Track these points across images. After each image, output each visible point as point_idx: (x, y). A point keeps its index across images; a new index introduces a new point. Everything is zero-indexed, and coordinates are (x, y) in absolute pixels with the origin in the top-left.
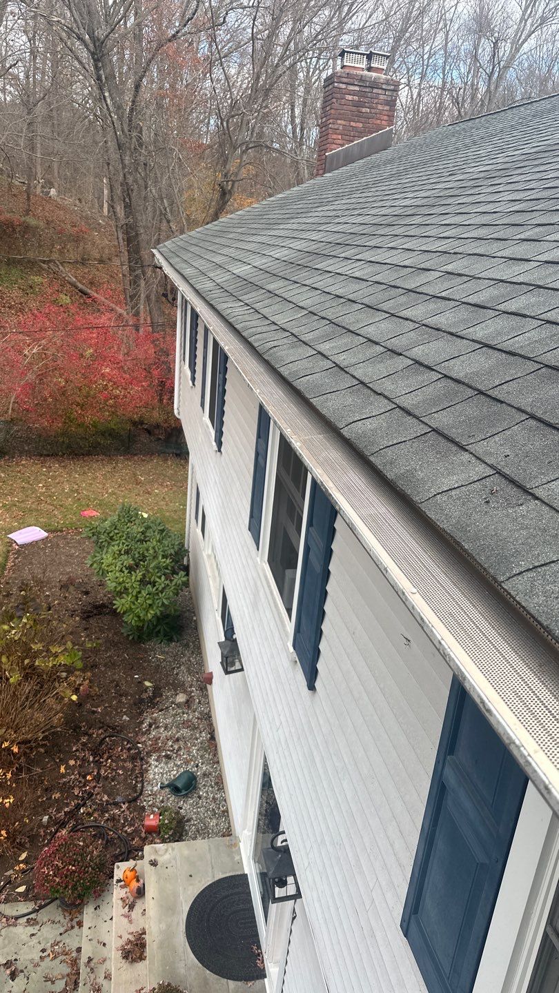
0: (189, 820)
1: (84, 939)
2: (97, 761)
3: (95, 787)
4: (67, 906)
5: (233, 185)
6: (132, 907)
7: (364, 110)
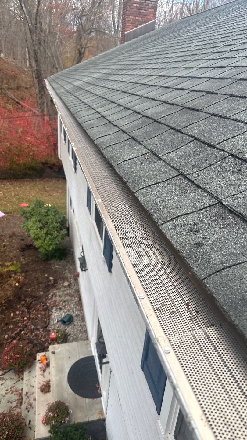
0: (70, 335)
1: (24, 385)
2: (29, 312)
3: (28, 322)
4: (17, 372)
5: (85, 50)
6: (44, 371)
7: (142, 11)
